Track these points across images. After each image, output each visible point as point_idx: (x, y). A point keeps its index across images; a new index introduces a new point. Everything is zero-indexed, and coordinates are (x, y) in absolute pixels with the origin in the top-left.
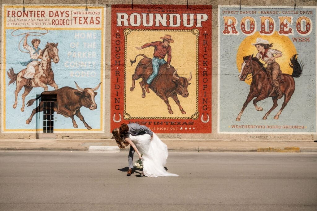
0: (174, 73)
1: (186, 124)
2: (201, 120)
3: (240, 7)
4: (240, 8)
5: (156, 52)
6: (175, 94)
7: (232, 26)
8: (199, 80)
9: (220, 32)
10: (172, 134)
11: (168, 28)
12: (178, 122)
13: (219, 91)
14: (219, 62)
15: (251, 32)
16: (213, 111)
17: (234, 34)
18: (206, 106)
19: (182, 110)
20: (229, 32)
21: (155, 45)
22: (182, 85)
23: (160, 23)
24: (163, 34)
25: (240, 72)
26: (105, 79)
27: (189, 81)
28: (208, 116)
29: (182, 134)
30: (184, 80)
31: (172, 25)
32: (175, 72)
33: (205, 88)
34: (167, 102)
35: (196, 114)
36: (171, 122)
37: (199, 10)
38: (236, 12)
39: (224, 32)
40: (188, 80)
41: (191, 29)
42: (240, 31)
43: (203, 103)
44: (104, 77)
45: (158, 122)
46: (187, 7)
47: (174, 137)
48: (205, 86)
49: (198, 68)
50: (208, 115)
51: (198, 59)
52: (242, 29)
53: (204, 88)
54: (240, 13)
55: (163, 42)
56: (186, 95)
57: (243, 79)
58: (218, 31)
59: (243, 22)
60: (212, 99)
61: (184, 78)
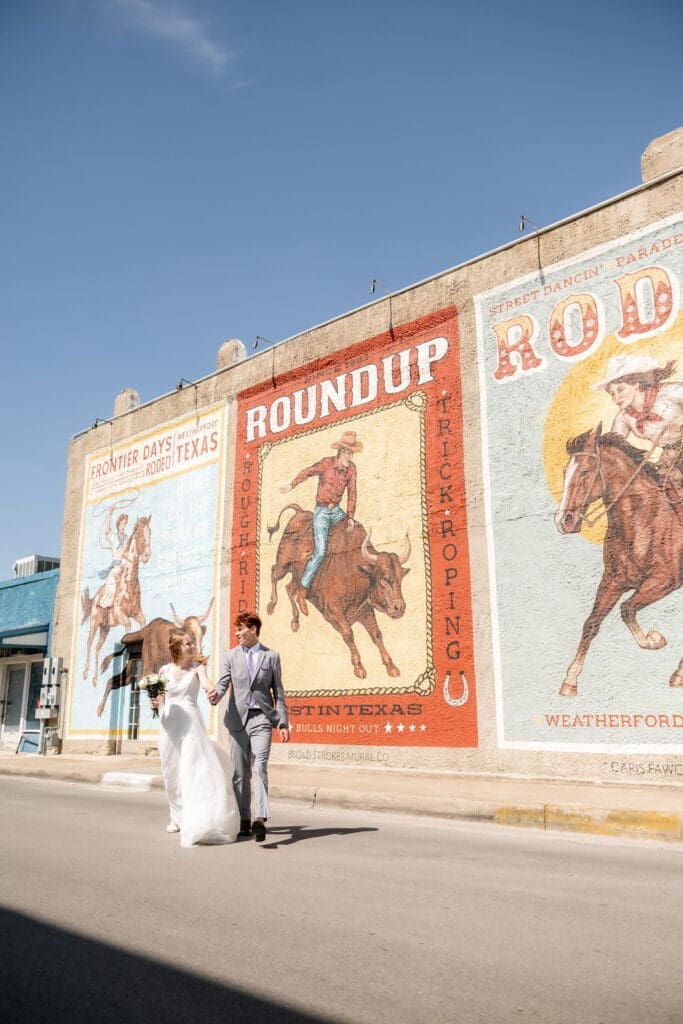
0: (364, 545)
1: (402, 713)
2: (443, 700)
3: (541, 273)
4: (542, 279)
5: (323, 490)
6: (370, 610)
7: (522, 347)
8: (430, 555)
9: (487, 377)
10: (364, 749)
11: (350, 413)
12: (378, 706)
13: (493, 582)
14: (487, 481)
15: (585, 344)
16: (479, 661)
17: (531, 371)
18: (457, 642)
19: (387, 661)
20: (512, 371)
21: (317, 470)
22: (385, 579)
23: (331, 405)
24: (336, 433)
25: (560, 501)
26: (221, 587)
27: (406, 561)
28: (465, 681)
29: (391, 748)
30: (392, 560)
31: (357, 401)
32: (366, 540)
33: (450, 580)
34: (349, 639)
35: (426, 675)
36: (361, 706)
37: (424, 331)
38: (531, 297)
39: (499, 376)
40: (401, 560)
41: (404, 397)
42: (548, 354)
43: (448, 633)
44: (219, 584)
45: (328, 707)
46: (393, 336)
47: (369, 759)
48: (452, 573)
49: (427, 515)
50: (463, 677)
51: (424, 486)
52: (554, 344)
53: (448, 578)
54: (546, 294)
55: (338, 456)
56: (398, 612)
57: (571, 529)
58: (480, 382)
59: (556, 321)
60: (475, 617)
61: (389, 555)
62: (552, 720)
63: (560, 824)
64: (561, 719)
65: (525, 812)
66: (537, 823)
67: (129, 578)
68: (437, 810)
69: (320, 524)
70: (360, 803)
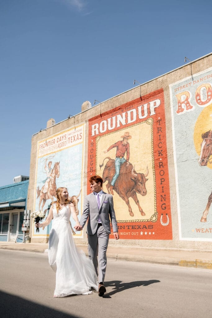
0: (132, 171)
1: (146, 228)
2: (160, 224)
3: (192, 76)
4: (193, 78)
5: (118, 152)
6: (135, 192)
7: (186, 102)
8: (155, 174)
9: (174, 112)
10: (133, 241)
11: (127, 126)
12: (138, 226)
13: (177, 183)
14: (174, 149)
15: (208, 101)
16: (172, 210)
17: (189, 110)
18: (165, 204)
19: (141, 210)
20: (182, 110)
21: (116, 145)
22: (140, 182)
23: (120, 123)
24: (122, 133)
25: (200, 155)
26: (84, 185)
27: (147, 176)
28: (168, 217)
29: (143, 240)
30: (142, 176)
31: (130, 121)
32: (133, 169)
33: (162, 183)
34: (128, 203)
35: (154, 215)
36: (132, 226)
37: (152, 97)
38: (189, 85)
39: (178, 112)
40: (145, 176)
41: (145, 120)
42: (195, 105)
43: (162, 201)
44: (83, 184)
45: (121, 226)
46: (141, 99)
47: (135, 244)
48: (163, 180)
49: (154, 160)
50: (167, 216)
51: (153, 150)
52: (197, 101)
53: (162, 182)
54: (194, 84)
55: (123, 140)
56: (145, 194)
58: (172, 115)
59: (198, 93)
60: (171, 195)
61: (141, 174)
62: (198, 230)
63: (201, 266)
64: (201, 230)
65: (189, 262)
66: (194, 266)
67: (53, 183)
68: (159, 261)
69: (117, 164)
70: (132, 259)
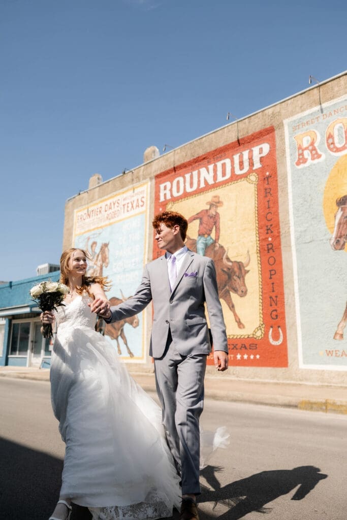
0: (224, 257)
1: (246, 348)
2: (268, 342)
3: (321, 107)
4: (322, 110)
5: (202, 228)
6: (228, 292)
7: (311, 148)
8: (262, 263)
9: (291, 164)
11: (216, 185)
12: (233, 345)
13: (296, 277)
14: (292, 223)
15: (346, 145)
16: (288, 321)
17: (316, 161)
18: (276, 310)
19: (238, 320)
20: (305, 161)
21: (199, 217)
22: (236, 276)
23: (206, 182)
24: (209, 196)
25: (333, 232)
28: (281, 331)
29: (240, 367)
30: (240, 265)
31: (220, 179)
32: (225, 255)
33: (272, 276)
35: (259, 328)
37: (256, 140)
38: (316, 121)
39: (298, 164)
40: (245, 265)
41: (245, 176)
42: (325, 152)
43: (271, 305)
46: (239, 143)
47: (228, 373)
48: (273, 272)
49: (259, 240)
50: (280, 329)
51: (257, 225)
52: (329, 146)
53: (271, 275)
54: (324, 119)
55: (210, 209)
56: (244, 293)
57: (340, 247)
58: (288, 168)
59: (330, 133)
60: (286, 296)
61: (238, 263)
62: (329, 353)
63: (335, 410)
64: (334, 353)
65: (315, 403)
66: (322, 410)
68: (267, 402)
69: (200, 246)
70: (224, 397)
